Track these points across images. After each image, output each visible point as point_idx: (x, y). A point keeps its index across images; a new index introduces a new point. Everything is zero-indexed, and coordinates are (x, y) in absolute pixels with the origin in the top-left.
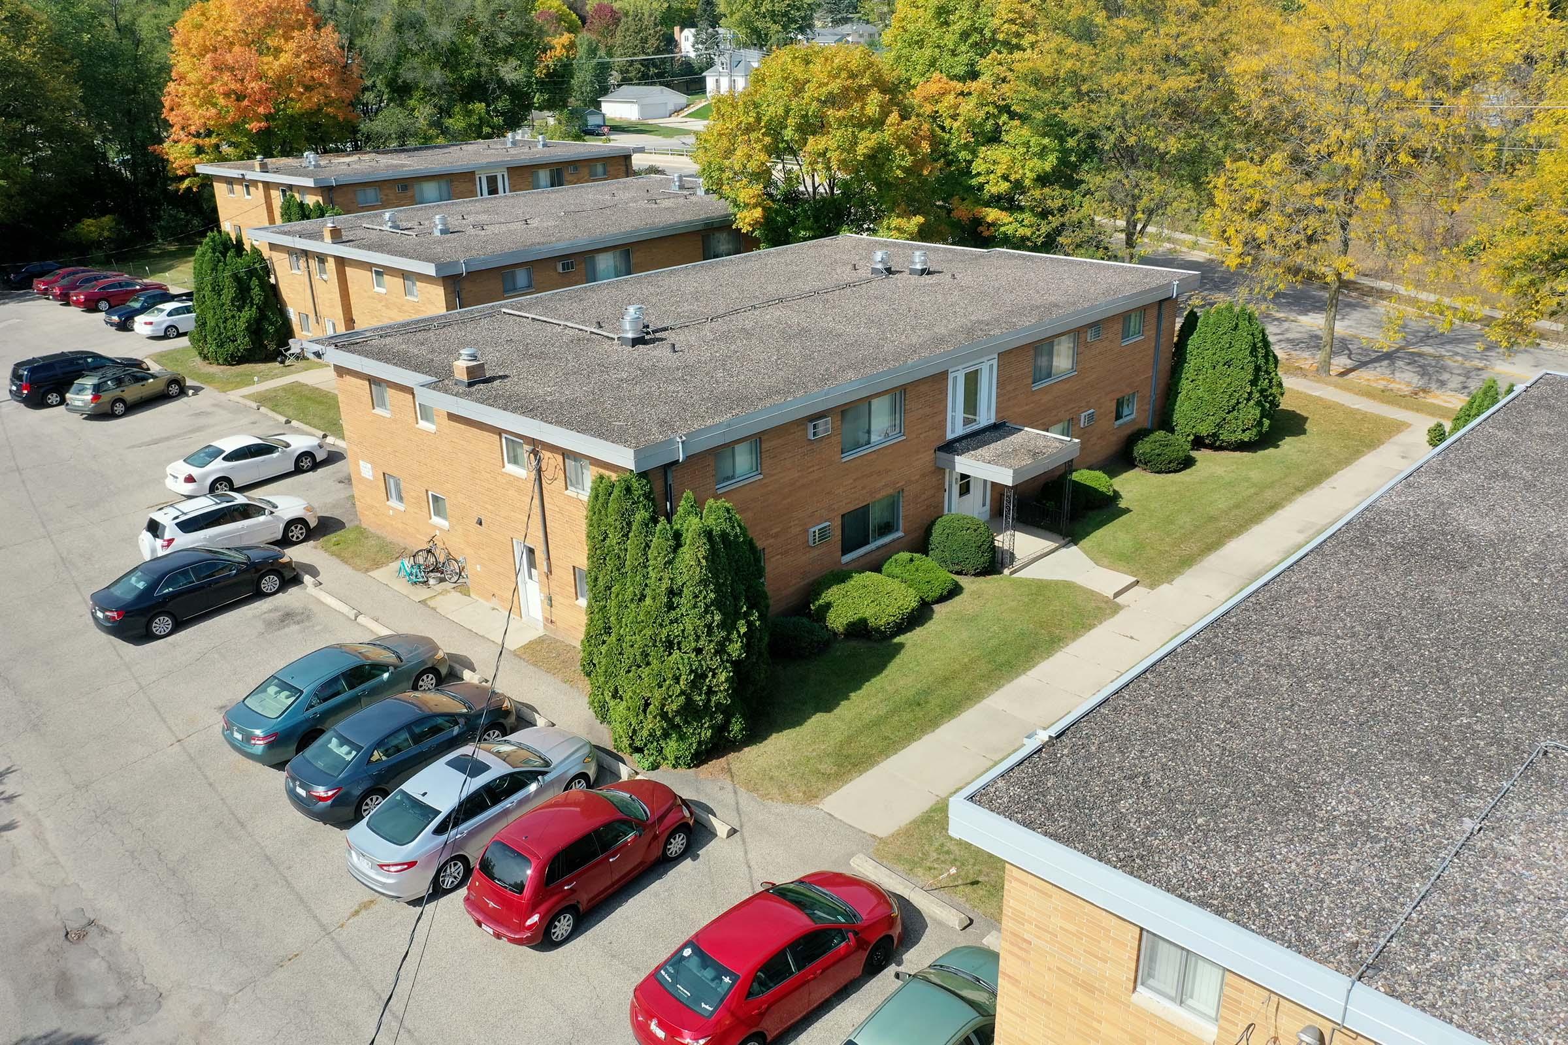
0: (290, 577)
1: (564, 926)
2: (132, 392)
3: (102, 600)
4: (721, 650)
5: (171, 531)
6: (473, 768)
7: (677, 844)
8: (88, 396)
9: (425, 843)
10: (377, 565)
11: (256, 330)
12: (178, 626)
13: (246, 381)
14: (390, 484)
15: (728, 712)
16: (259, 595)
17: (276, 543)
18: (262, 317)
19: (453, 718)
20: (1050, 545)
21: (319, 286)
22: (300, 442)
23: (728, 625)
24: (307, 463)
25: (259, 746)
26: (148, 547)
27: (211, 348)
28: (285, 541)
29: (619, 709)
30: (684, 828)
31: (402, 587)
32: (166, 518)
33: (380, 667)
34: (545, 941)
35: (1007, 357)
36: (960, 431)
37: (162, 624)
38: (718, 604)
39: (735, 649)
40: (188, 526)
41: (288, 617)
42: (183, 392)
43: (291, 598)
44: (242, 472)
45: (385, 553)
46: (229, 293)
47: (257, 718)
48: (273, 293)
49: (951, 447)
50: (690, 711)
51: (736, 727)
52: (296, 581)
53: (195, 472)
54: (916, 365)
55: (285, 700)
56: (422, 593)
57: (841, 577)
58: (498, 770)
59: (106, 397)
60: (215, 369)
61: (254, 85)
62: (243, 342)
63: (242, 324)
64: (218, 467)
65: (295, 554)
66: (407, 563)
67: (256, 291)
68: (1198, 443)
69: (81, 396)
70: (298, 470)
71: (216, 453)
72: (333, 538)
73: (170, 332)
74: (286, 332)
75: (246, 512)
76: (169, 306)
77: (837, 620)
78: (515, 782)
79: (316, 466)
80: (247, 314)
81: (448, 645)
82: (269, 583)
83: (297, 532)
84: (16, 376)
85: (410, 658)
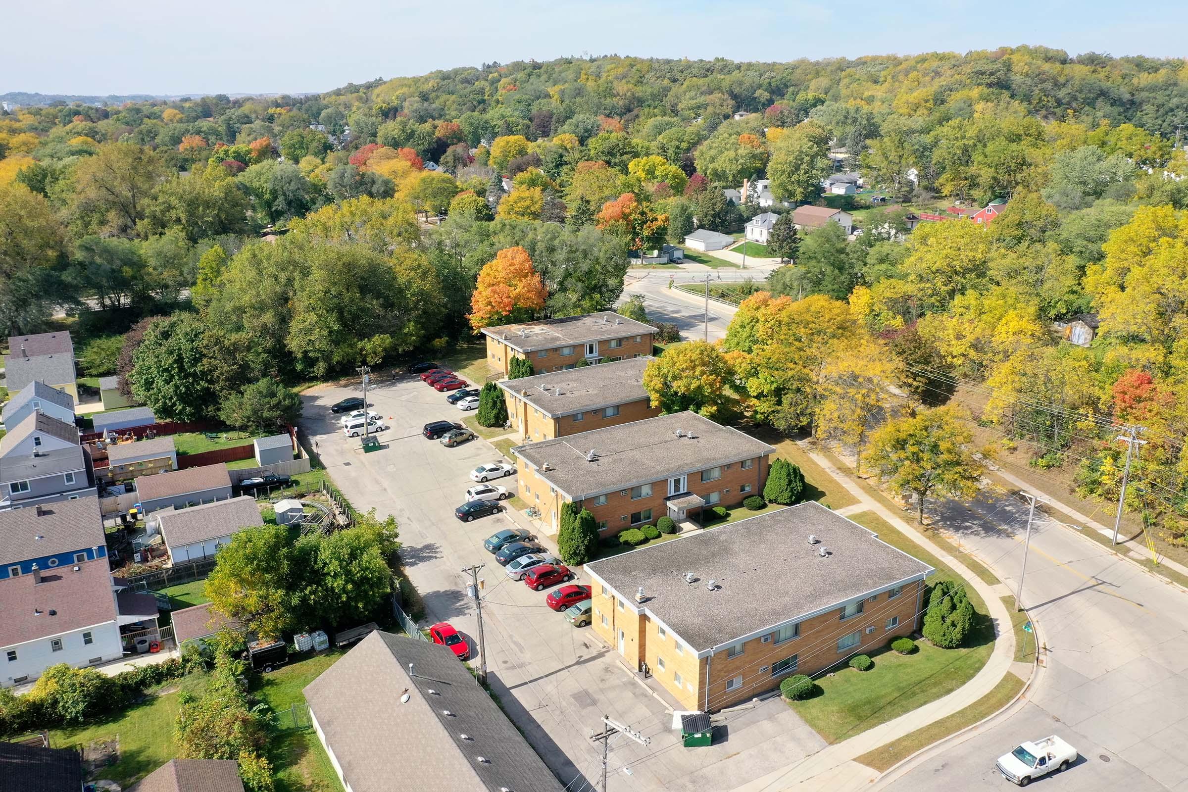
0: (500, 510)
1: (541, 587)
2: (459, 439)
3: (458, 510)
4: (583, 542)
5: (474, 494)
6: (530, 558)
7: (566, 578)
8: (447, 440)
9: (519, 569)
10: (521, 509)
11: (497, 417)
12: (474, 519)
13: (492, 435)
14: (527, 488)
15: (584, 556)
16: (492, 514)
17: (497, 500)
18: (499, 413)
19: (529, 548)
20: (695, 528)
21: (518, 406)
22: (507, 467)
23: (585, 537)
24: (508, 474)
25: (491, 548)
26: (468, 499)
27: (482, 421)
28: (500, 499)
29: (563, 551)
30: (567, 575)
31: (526, 516)
32: (473, 491)
33: (517, 536)
34: (536, 589)
35: (690, 475)
36: (673, 494)
37: (470, 518)
38: (583, 532)
39: (586, 542)
40: (478, 493)
41: (498, 520)
42: (473, 439)
43: (500, 515)
44: (490, 475)
45: (524, 506)
46: (490, 405)
47: (491, 543)
48: (503, 402)
49: (668, 499)
50: (575, 554)
51: (586, 559)
52: (501, 511)
53: (479, 475)
54: (660, 477)
55: (497, 540)
56: (531, 519)
57: (627, 529)
58: (535, 559)
59: (452, 441)
60: (482, 428)
61: (506, 300)
62: (493, 421)
63: (493, 415)
64: (484, 474)
65: (502, 503)
66: (528, 510)
67: (498, 404)
68: (771, 501)
69: (446, 439)
70: (505, 476)
71: (483, 469)
72: (511, 499)
73: (469, 409)
74: (506, 418)
75: (490, 491)
76: (470, 398)
77: (621, 540)
78: (539, 562)
79: (510, 475)
80: (495, 411)
81: (533, 532)
82: (495, 511)
83: (503, 497)
84: (426, 428)
85: (524, 535)
